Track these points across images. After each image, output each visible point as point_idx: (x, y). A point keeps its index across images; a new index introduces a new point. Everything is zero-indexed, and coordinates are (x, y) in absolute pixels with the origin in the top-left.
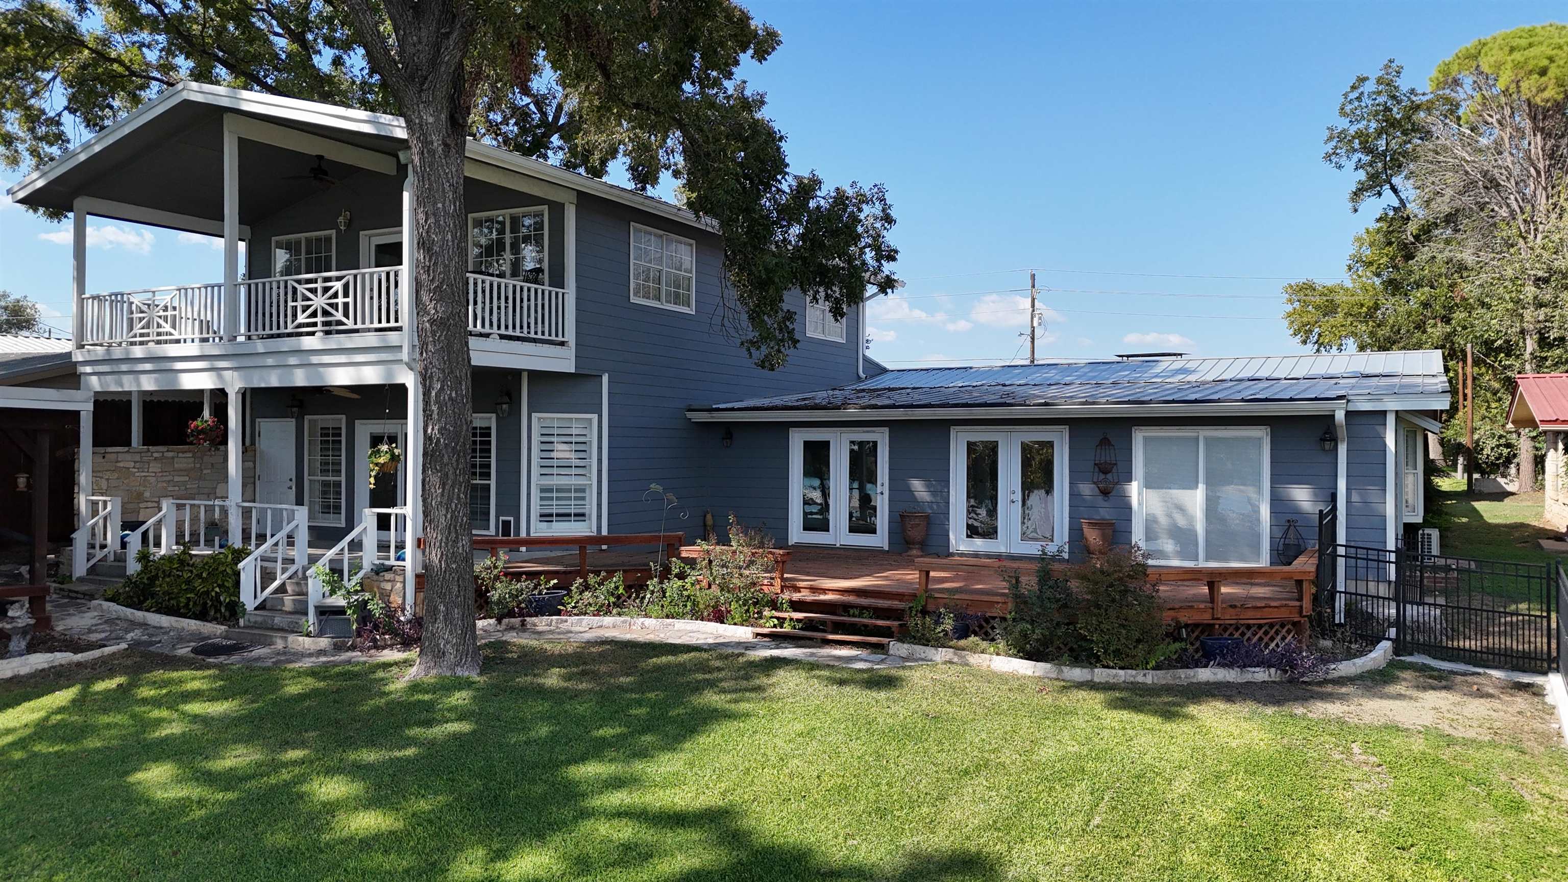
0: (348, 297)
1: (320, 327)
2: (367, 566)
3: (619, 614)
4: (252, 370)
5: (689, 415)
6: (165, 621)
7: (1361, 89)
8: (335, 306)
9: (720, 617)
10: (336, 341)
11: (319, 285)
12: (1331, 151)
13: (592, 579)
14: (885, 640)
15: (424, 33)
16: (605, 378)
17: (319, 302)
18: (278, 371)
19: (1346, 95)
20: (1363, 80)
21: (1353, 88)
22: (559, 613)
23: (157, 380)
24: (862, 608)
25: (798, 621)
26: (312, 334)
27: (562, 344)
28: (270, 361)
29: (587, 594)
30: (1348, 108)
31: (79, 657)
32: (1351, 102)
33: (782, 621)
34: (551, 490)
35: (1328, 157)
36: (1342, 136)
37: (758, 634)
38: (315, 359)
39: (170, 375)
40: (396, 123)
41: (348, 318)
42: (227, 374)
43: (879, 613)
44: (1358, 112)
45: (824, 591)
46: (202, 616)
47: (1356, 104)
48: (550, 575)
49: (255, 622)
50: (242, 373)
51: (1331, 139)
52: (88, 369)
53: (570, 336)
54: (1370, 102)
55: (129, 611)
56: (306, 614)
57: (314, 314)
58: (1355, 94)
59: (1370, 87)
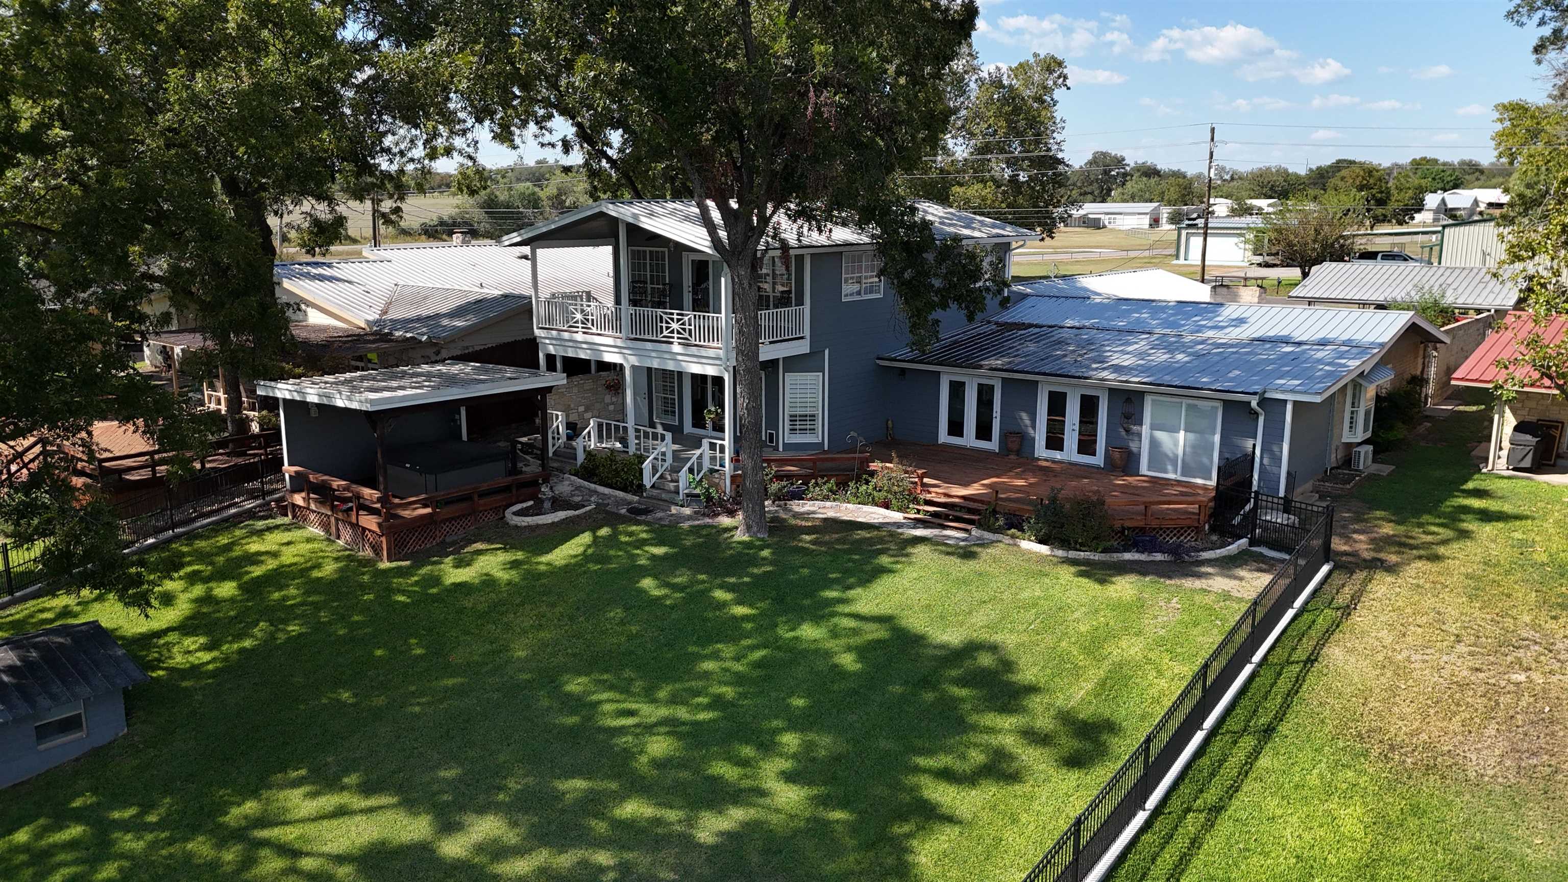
0: (691, 326)
1: (676, 340)
2: (705, 470)
3: (834, 500)
5: (878, 361)
6: (606, 491)
8: (684, 330)
9: (887, 506)
11: (674, 317)
13: (820, 481)
14: (969, 527)
15: (739, 229)
16: (827, 352)
17: (675, 326)
22: (803, 499)
24: (961, 507)
26: (672, 342)
27: (802, 338)
28: (654, 354)
29: (817, 489)
31: (577, 512)
33: (918, 511)
34: (796, 416)
37: (906, 519)
41: (691, 337)
43: (970, 511)
46: (624, 489)
48: (799, 477)
49: (652, 495)
50: (632, 357)
52: (547, 341)
53: (807, 332)
55: (586, 483)
56: (679, 494)
57: (673, 332)
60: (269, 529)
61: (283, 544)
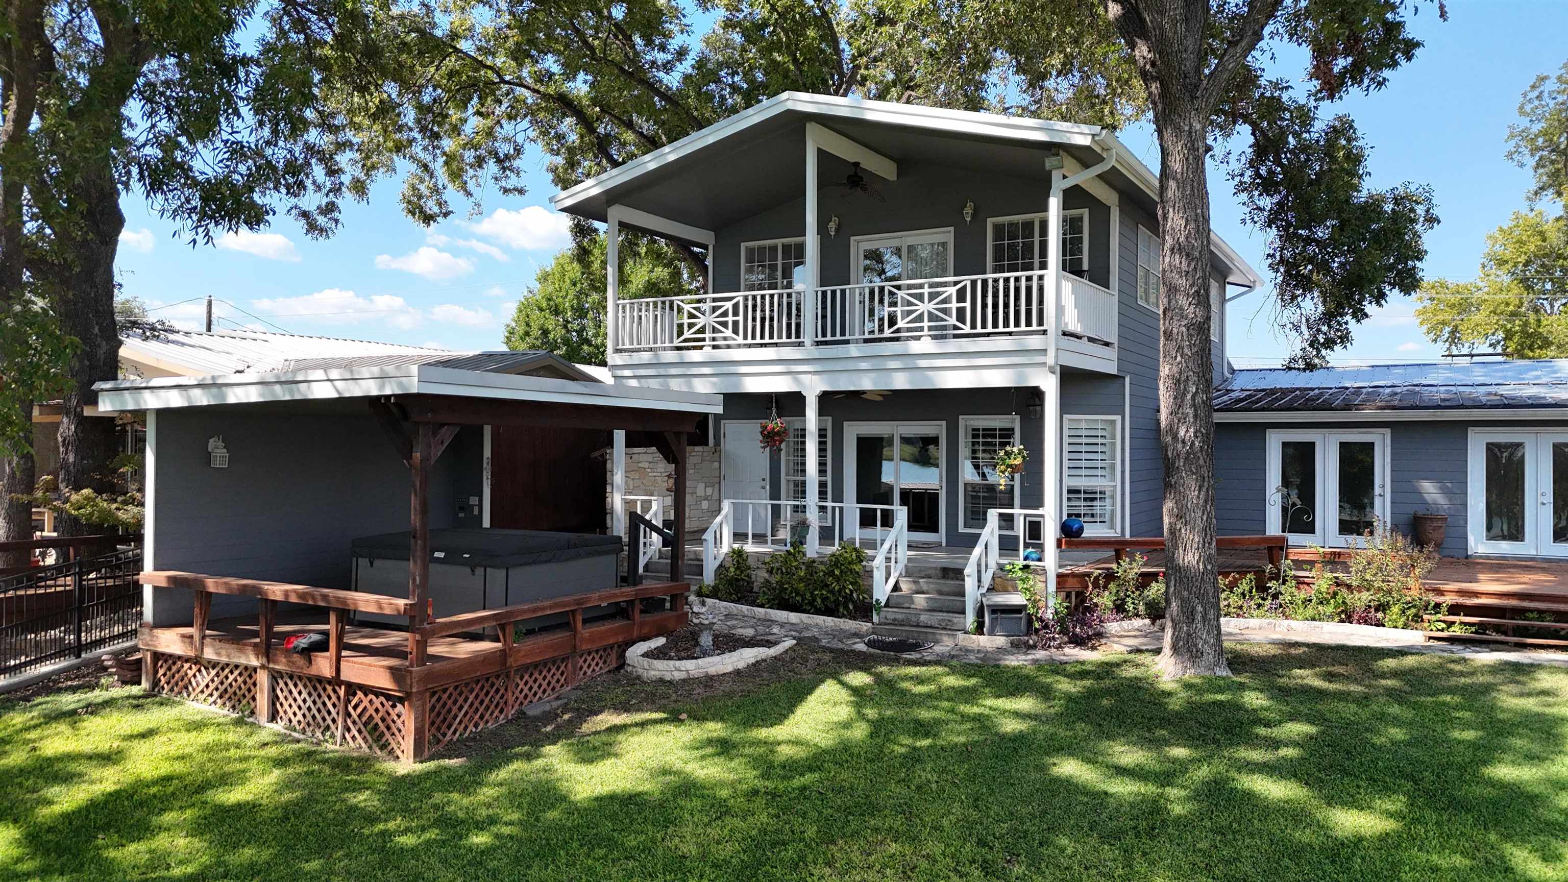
0: (965, 301)
1: (926, 332)
2: (993, 566)
4: (838, 375)
7: (1542, 88)
8: (945, 311)
10: (952, 345)
11: (926, 291)
12: (1513, 150)
16: (1128, 380)
17: (924, 307)
18: (873, 375)
19: (1525, 95)
20: (1543, 79)
21: (1533, 87)
23: (714, 384)
24: (1540, 612)
25: (1471, 624)
26: (918, 338)
27: (1110, 345)
28: (864, 365)
30: (1528, 108)
31: (772, 652)
32: (1530, 101)
33: (1450, 624)
34: (1079, 492)
35: (1510, 156)
36: (1524, 135)
37: (1430, 638)
38: (923, 363)
39: (733, 379)
40: (1076, 130)
41: (964, 323)
42: (806, 378)
43: (1559, 616)
44: (1539, 111)
45: (1476, 594)
47: (1536, 103)
49: (895, 620)
50: (825, 376)
51: (1512, 136)
53: (1115, 338)
54: (1552, 103)
56: (963, 612)
57: (920, 318)
58: (1536, 93)
59: (1550, 86)
60: (93, 709)
61: (131, 737)
